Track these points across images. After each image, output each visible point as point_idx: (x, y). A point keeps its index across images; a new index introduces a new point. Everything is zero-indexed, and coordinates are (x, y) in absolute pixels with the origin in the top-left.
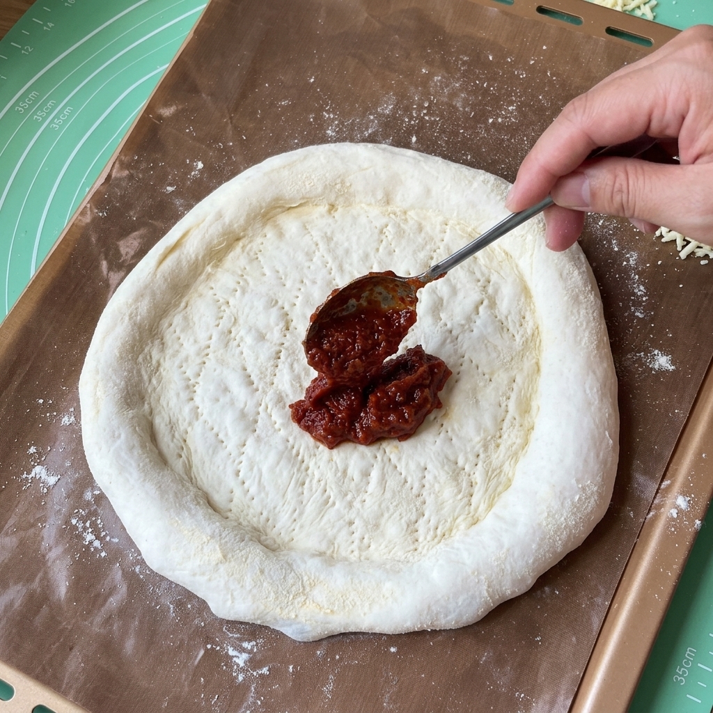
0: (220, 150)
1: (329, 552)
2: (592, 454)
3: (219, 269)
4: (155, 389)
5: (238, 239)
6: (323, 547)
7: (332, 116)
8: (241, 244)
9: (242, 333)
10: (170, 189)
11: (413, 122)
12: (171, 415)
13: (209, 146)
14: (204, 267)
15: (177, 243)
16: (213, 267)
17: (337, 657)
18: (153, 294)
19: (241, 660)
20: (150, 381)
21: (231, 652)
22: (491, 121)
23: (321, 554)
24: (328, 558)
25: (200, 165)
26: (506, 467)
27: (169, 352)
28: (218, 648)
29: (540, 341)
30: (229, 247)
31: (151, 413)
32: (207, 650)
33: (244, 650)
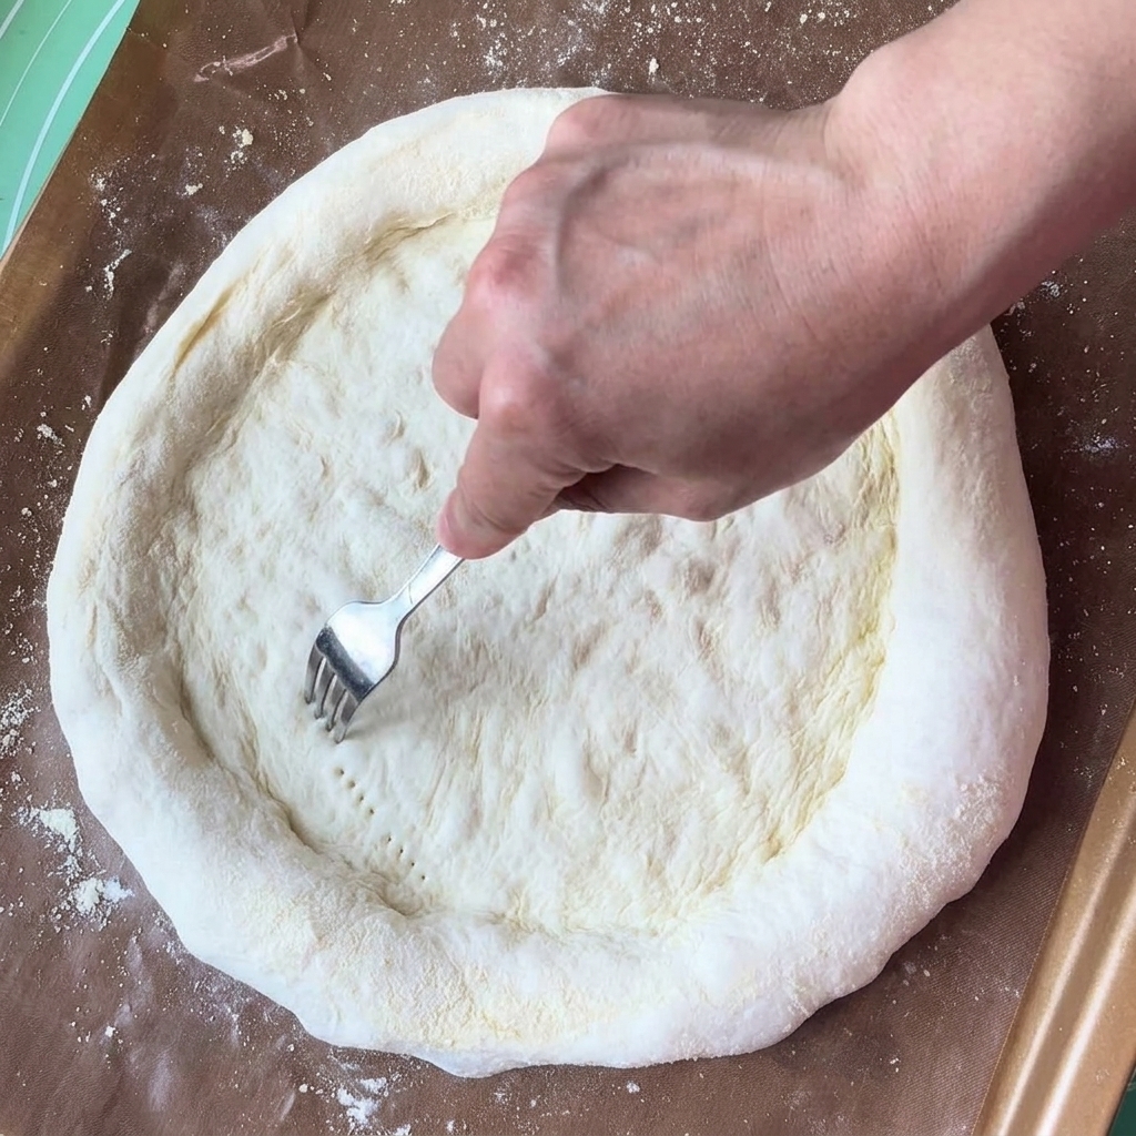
0: (283, 105)
1: (510, 914)
2: (987, 723)
3: (290, 362)
4: (184, 608)
5: (322, 299)
6: (500, 903)
7: (494, 24)
8: (329, 309)
9: (339, 494)
10: (191, 190)
11: (650, 30)
12: (217, 657)
13: (261, 95)
14: (264, 358)
15: (210, 316)
16: (279, 359)
17: (534, 1103)
18: (171, 422)
19: (361, 1112)
20: (175, 591)
21: (344, 1097)
22: (803, 18)
23: (497, 919)
24: (509, 927)
25: (247, 138)
26: (834, 740)
27: (208, 532)
28: (320, 1091)
29: (897, 490)
30: (308, 316)
31: (179, 653)
32: (300, 1096)
33: (367, 1094)
